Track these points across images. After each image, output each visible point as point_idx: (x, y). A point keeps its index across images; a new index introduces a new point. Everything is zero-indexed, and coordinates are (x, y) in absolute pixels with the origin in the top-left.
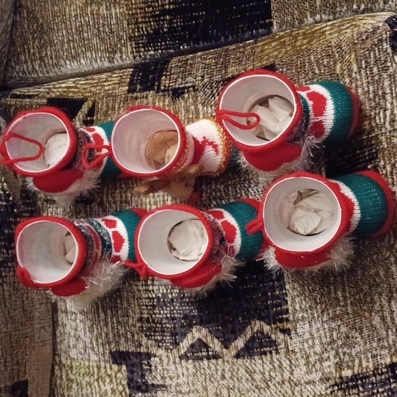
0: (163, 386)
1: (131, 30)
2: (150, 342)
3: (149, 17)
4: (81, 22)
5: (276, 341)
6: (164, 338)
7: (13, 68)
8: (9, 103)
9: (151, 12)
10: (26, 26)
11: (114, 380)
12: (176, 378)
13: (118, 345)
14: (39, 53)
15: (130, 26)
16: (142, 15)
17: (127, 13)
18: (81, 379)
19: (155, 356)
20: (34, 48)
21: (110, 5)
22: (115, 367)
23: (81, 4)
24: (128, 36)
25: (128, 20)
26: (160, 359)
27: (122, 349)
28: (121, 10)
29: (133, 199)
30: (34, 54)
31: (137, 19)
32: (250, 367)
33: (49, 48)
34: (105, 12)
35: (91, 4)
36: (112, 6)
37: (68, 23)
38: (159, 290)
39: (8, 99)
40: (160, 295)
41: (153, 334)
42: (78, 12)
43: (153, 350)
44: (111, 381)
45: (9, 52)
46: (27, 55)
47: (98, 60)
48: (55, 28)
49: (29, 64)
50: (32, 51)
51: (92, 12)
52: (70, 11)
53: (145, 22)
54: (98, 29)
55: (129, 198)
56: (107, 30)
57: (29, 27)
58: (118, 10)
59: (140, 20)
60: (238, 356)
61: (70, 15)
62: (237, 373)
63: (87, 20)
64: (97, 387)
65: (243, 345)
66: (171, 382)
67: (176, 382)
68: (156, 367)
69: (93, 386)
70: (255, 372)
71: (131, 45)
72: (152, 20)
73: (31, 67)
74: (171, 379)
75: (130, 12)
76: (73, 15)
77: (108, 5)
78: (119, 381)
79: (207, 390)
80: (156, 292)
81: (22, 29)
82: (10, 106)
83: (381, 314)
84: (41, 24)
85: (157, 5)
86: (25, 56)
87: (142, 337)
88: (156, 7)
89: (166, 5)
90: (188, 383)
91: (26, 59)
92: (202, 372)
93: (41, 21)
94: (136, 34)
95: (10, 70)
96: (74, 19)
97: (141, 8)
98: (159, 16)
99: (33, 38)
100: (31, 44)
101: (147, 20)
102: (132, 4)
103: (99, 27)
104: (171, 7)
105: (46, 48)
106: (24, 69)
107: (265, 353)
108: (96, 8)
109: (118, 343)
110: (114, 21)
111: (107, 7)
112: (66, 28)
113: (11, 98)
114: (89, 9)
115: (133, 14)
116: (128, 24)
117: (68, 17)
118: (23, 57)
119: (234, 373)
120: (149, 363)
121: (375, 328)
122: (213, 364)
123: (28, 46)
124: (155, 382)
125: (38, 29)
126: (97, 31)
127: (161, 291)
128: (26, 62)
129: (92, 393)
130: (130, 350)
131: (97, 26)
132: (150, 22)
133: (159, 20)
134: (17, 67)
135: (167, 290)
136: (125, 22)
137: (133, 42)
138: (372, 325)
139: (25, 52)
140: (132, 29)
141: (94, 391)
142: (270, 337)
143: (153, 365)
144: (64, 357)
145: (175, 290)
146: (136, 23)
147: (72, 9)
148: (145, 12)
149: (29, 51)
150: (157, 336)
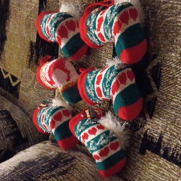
0: (160, 135)
2: (140, 130)
4: (37, 93)
5: (157, 64)
6: (141, 121)
11: (151, 160)
12: (159, 126)
18: (146, 177)
19: (146, 131)
22: (146, 156)
23: (33, 90)
26: (149, 129)
27: (139, 146)
32: (165, 84)
35: (34, 86)
37: (36, 98)
41: (137, 126)
43: (144, 132)
44: (151, 162)
60: (158, 88)
62: (166, 92)
63: (37, 90)
64: (152, 171)
65: (154, 82)
66: (160, 130)
67: (161, 128)
68: (151, 134)
69: (151, 173)
70: (168, 82)
74: (159, 129)
76: (34, 95)
77: (35, 80)
78: (152, 157)
79: (169, 112)
83: (161, 4)
84: (34, 108)
87: (137, 133)
90: (163, 121)
92: (160, 110)
96: (36, 95)
107: (161, 72)
109: (136, 147)
114: (35, 88)
117: (34, 97)
119: (165, 93)
121: (167, 9)
122: (158, 103)
124: (158, 138)
129: (154, 176)
130: (141, 142)
131: (40, 88)
138: (165, 10)
141: (153, 174)
142: (154, 66)
143: (150, 135)
150: (139, 124)
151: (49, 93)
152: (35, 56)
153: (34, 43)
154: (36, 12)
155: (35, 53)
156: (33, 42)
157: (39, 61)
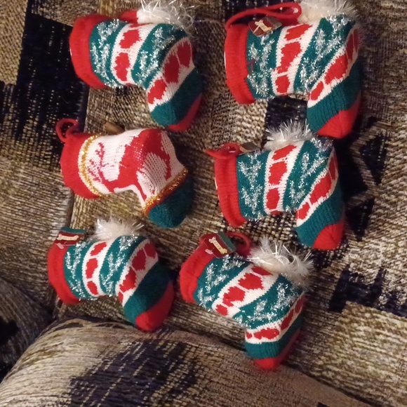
0: (381, 269)
1: (44, 167)
2: (332, 265)
3: (38, 145)
4: (19, 210)
5: (377, 136)
7: (37, 293)
8: (64, 311)
9: (35, 141)
10: (4, 263)
11: (357, 318)
12: (378, 253)
13: (325, 299)
14: (32, 261)
15: (40, 165)
16: (34, 150)
17: (27, 163)
18: (344, 352)
19: (348, 266)
20: (26, 265)
21: (15, 176)
22: (345, 311)
23: (4, 203)
24: (47, 171)
25: (34, 165)
26: (353, 262)
27: (329, 297)
28: (23, 167)
29: (191, 225)
30: (31, 267)
31: (36, 156)
32: (394, 173)
33: (31, 250)
34: (19, 183)
35: (8, 193)
36: (16, 174)
37: (16, 222)
38: (285, 234)
39: (60, 310)
40: (291, 235)
41: (325, 259)
42: (9, 208)
43: (342, 265)
44: (357, 322)
45: (20, 289)
46: (29, 274)
47: (58, 208)
48: (15, 236)
49: (38, 275)
50: (27, 267)
51: (14, 196)
52: (6, 216)
53: (41, 150)
54: (32, 197)
55: (189, 229)
56: (35, 188)
57: (6, 261)
58: (22, 171)
59: (37, 154)
60: (378, 181)
61: (10, 217)
62: (395, 188)
63: (19, 203)
64: (358, 339)
65: (369, 171)
66: (380, 260)
67: (382, 255)
68: (359, 269)
69: (356, 343)
70: (399, 169)
71: (56, 172)
72: (41, 143)
73: (41, 276)
74: (377, 259)
75: (28, 160)
76: (10, 214)
77: (13, 178)
78: (360, 314)
79: (401, 226)
80: (286, 239)
81: (5, 268)
82: (67, 310)
83: (390, 20)
84: (8, 248)
85: (30, 132)
86: (30, 276)
87: (325, 272)
88: (31, 134)
89: (33, 124)
90: (388, 243)
91: (33, 277)
92: (381, 224)
93: (4, 247)
94: (49, 162)
95: (37, 296)
96: (14, 215)
97: (28, 149)
98: (40, 134)
99: (16, 261)
100: (21, 265)
101: (40, 147)
102: (21, 155)
103: (30, 195)
104: (37, 119)
105: (29, 252)
106: (41, 283)
107: (385, 152)
108: (12, 190)
109: (322, 299)
110: (30, 179)
111: (15, 180)
112: (20, 226)
113: (60, 307)
114: (11, 197)
115: (30, 158)
116: (37, 166)
117: (10, 220)
118: (30, 279)
119: (395, 191)
120: (353, 275)
121: (401, 31)
122: (377, 209)
123: (22, 269)
124: (374, 276)
125: (10, 253)
126: (32, 199)
127: (288, 233)
128: (35, 278)
129: (363, 347)
130: (334, 289)
131: (28, 197)
132: (42, 145)
133: (44, 135)
134: (37, 288)
135: (288, 227)
136: (35, 168)
137: (55, 168)
138: (398, 33)
139: (26, 275)
140: (43, 164)
141: (361, 344)
142: (371, 140)
143: (356, 271)
144: (317, 361)
145: (292, 219)
146: (39, 158)
147: (5, 213)
148: (33, 146)
149: (27, 270)
150: (329, 254)
151: (58, 206)
152: (14, 119)
153: (10, 85)
154: (19, 9)
155: (11, 110)
156: (6, 83)
157: (24, 130)
